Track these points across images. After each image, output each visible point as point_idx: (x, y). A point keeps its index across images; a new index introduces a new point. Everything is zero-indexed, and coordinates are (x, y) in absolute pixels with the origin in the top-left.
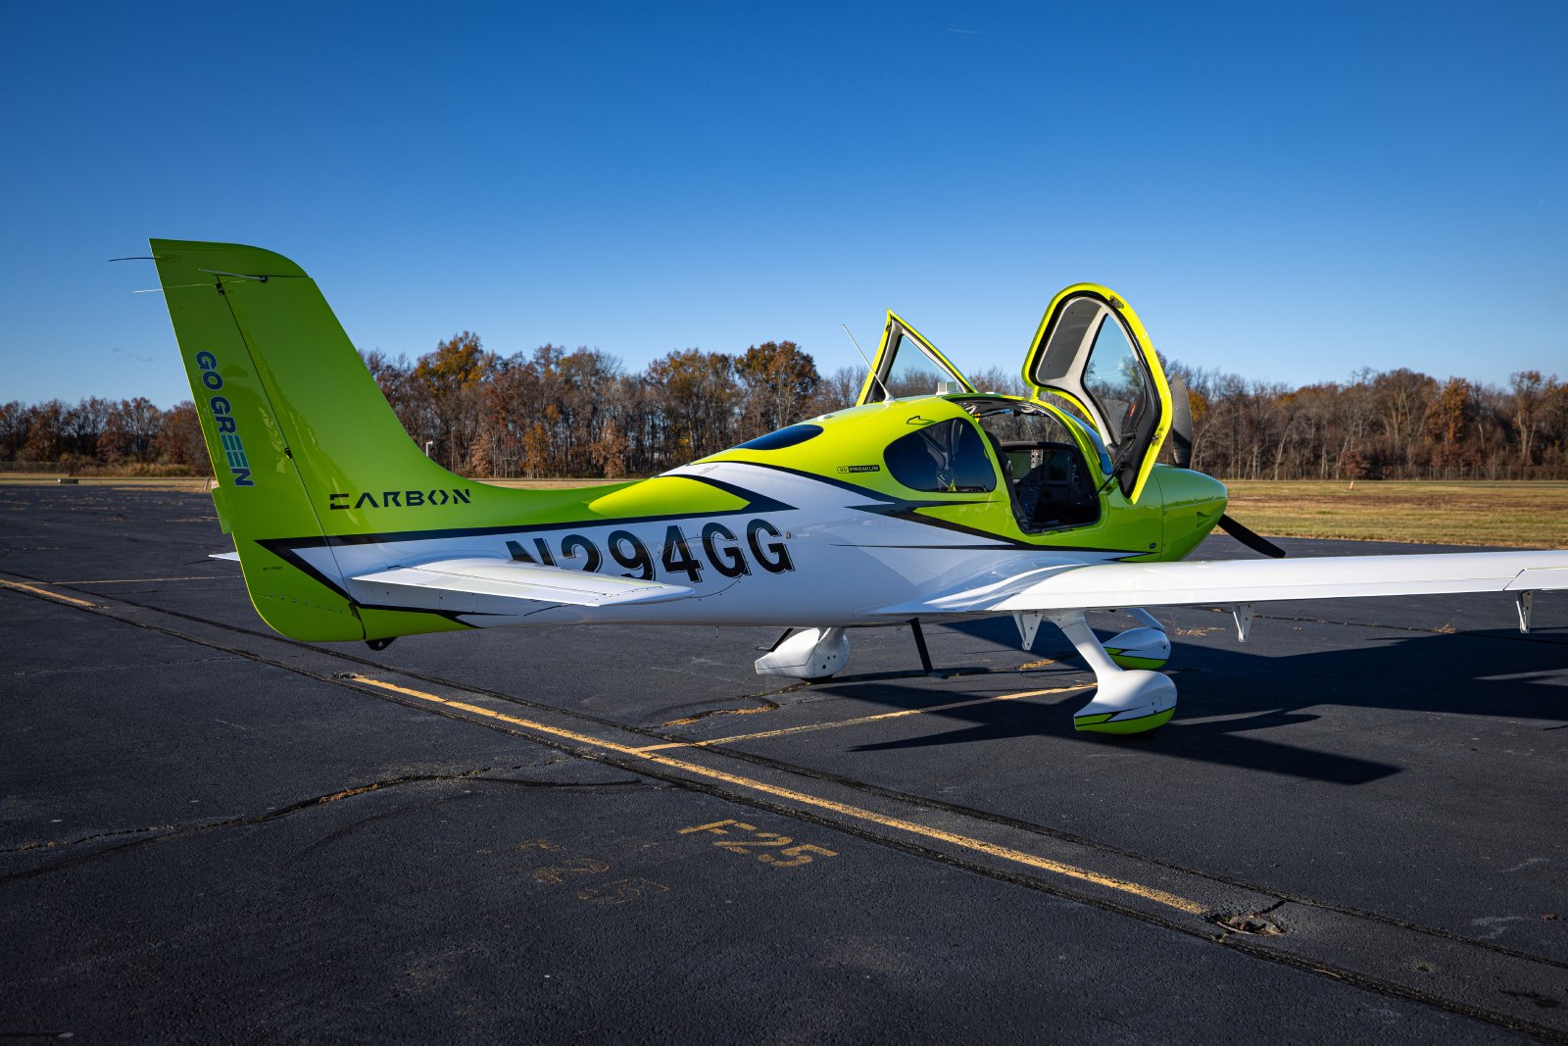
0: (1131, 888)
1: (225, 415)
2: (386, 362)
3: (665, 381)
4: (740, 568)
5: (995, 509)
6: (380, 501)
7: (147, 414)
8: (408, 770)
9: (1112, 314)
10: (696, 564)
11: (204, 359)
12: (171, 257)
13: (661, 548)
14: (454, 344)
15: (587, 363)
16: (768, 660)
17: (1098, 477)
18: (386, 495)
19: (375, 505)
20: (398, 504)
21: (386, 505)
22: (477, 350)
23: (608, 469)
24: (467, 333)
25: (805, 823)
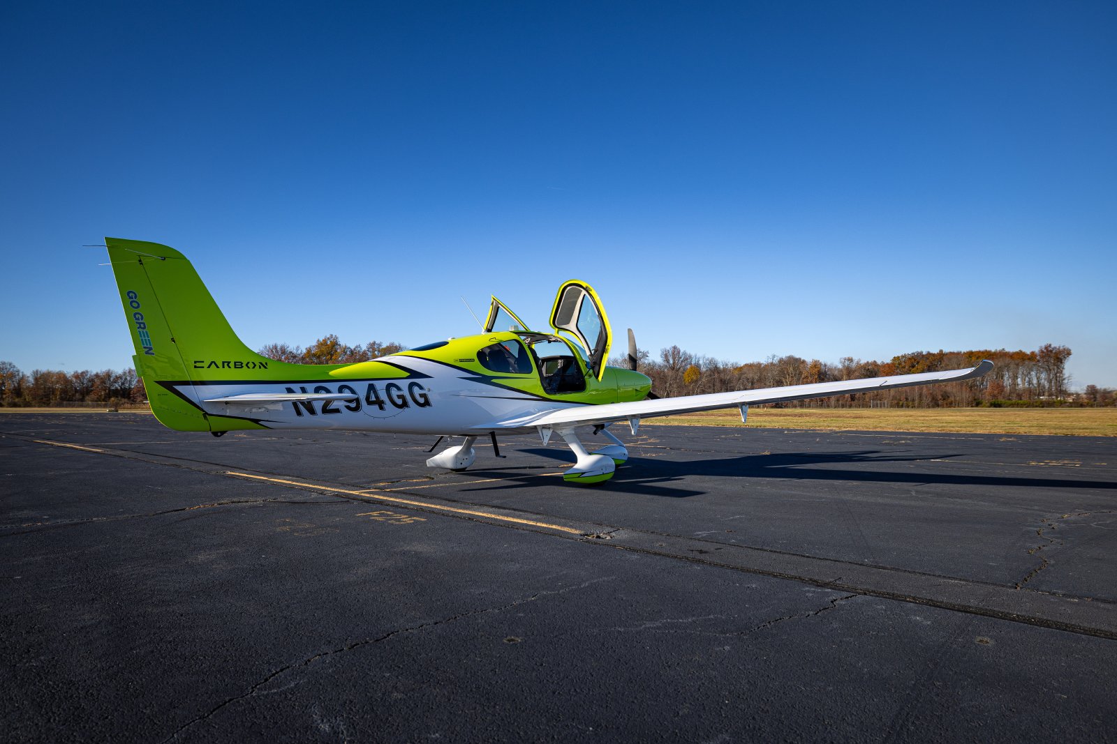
0: (554, 527)
1: (141, 321)
2: (289, 349)
4: (405, 404)
5: (532, 381)
6: (220, 365)
8: (235, 500)
9: (587, 295)
10: (383, 402)
11: (131, 295)
12: (115, 246)
13: (365, 394)
14: (325, 341)
16: (433, 460)
17: (584, 369)
18: (223, 363)
19: (218, 367)
20: (229, 367)
21: (223, 367)
24: (332, 335)
25: (420, 511)
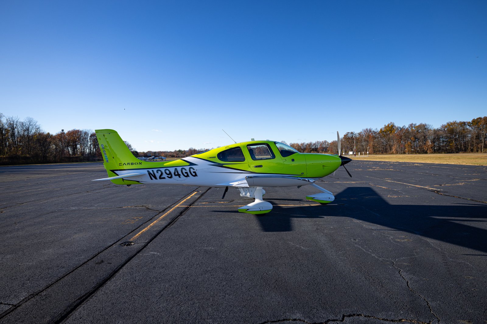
1: (105, 153)
3: (446, 129)
4: (188, 176)
6: (127, 164)
7: (327, 143)
10: (180, 175)
11: (102, 145)
13: (174, 172)
14: (388, 125)
15: (423, 127)
20: (129, 165)
22: (394, 126)
23: (428, 151)
